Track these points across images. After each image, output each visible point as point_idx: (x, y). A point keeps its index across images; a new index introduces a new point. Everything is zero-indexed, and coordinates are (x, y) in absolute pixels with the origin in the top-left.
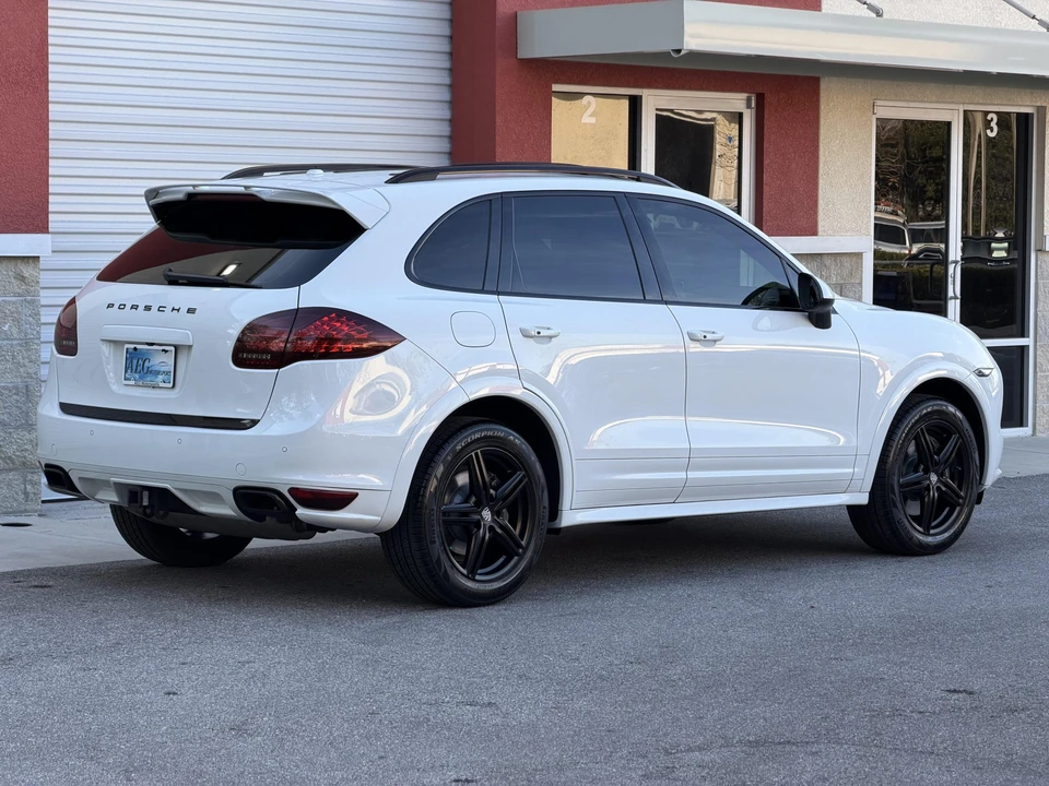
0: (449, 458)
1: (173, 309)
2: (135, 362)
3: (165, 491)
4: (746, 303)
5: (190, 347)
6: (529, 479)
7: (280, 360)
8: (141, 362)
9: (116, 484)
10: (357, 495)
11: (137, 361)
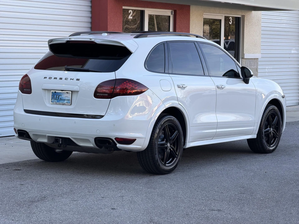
0: (160, 127)
1: (71, 79)
2: (55, 96)
3: (69, 139)
4: (224, 75)
5: (77, 92)
6: (179, 133)
7: (111, 95)
8: (58, 97)
9: (49, 136)
10: (136, 139)
11: (56, 96)
